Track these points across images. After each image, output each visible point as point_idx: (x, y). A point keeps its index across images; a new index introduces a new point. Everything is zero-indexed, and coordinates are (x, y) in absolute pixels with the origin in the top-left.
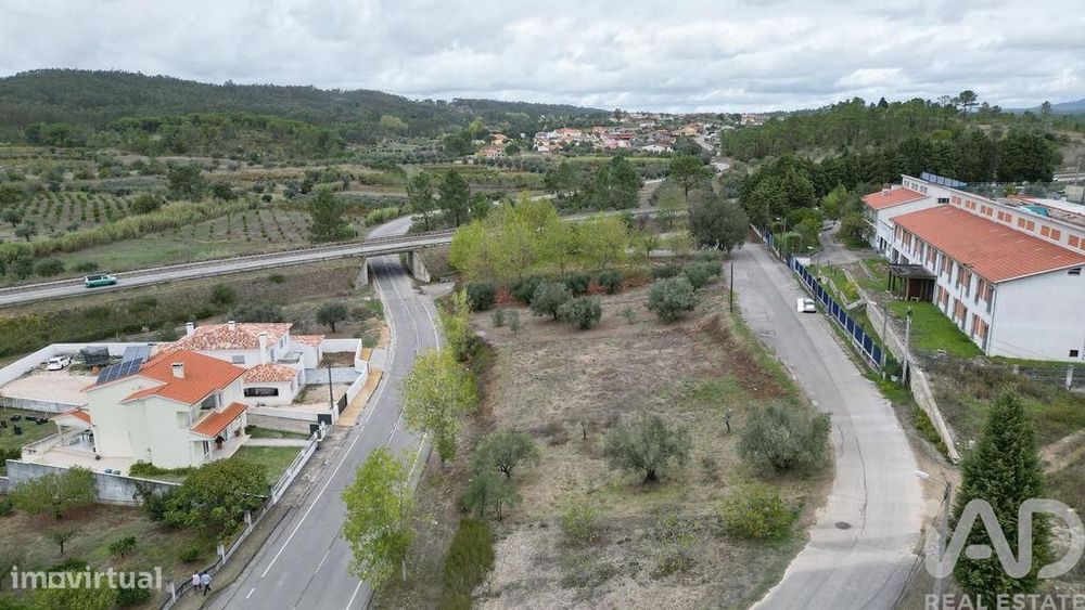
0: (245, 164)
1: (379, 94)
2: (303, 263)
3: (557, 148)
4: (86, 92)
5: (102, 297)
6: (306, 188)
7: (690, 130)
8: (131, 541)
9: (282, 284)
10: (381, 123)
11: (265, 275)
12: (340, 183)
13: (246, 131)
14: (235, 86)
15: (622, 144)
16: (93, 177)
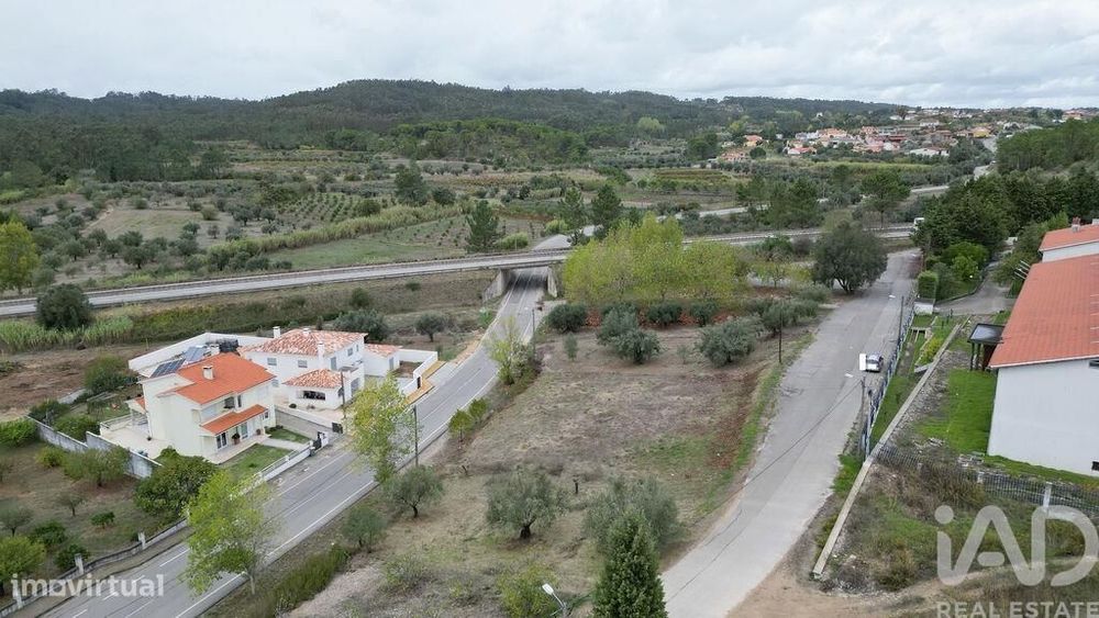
0: (490, 167)
1: (648, 95)
2: (442, 273)
3: (810, 152)
4: (386, 99)
5: (266, 293)
6: (524, 194)
7: (980, 130)
8: (111, 516)
9: (416, 292)
10: (639, 125)
11: (404, 282)
12: (557, 190)
13: (498, 137)
14: (512, 91)
15: (888, 146)
16: (359, 179)
